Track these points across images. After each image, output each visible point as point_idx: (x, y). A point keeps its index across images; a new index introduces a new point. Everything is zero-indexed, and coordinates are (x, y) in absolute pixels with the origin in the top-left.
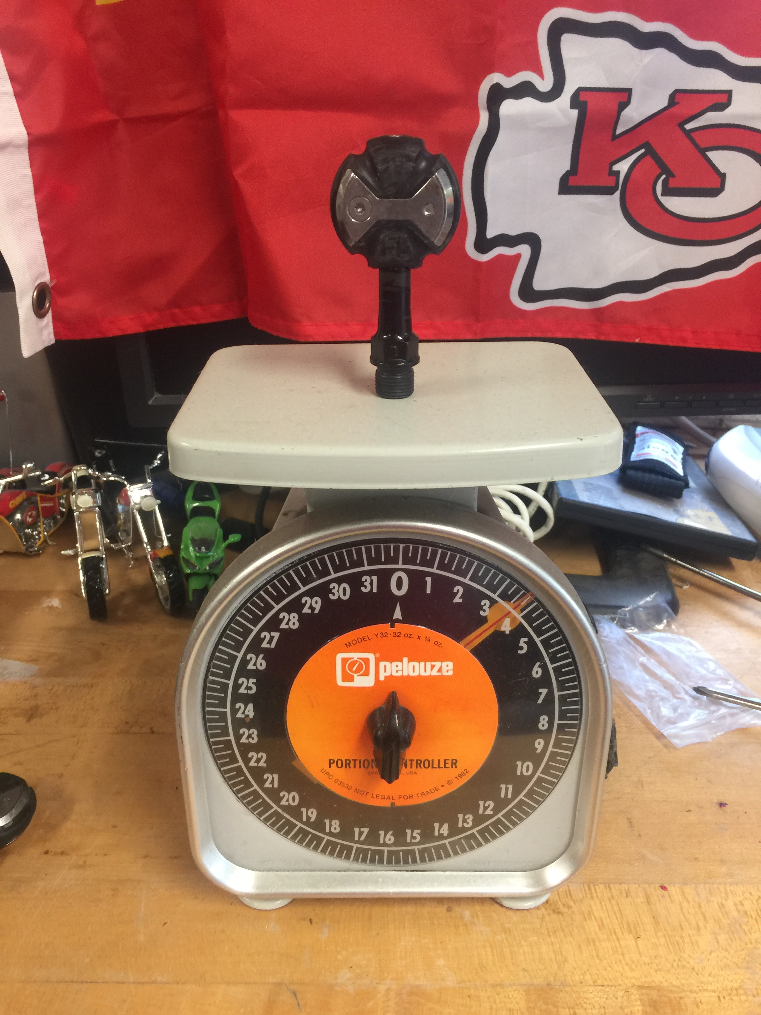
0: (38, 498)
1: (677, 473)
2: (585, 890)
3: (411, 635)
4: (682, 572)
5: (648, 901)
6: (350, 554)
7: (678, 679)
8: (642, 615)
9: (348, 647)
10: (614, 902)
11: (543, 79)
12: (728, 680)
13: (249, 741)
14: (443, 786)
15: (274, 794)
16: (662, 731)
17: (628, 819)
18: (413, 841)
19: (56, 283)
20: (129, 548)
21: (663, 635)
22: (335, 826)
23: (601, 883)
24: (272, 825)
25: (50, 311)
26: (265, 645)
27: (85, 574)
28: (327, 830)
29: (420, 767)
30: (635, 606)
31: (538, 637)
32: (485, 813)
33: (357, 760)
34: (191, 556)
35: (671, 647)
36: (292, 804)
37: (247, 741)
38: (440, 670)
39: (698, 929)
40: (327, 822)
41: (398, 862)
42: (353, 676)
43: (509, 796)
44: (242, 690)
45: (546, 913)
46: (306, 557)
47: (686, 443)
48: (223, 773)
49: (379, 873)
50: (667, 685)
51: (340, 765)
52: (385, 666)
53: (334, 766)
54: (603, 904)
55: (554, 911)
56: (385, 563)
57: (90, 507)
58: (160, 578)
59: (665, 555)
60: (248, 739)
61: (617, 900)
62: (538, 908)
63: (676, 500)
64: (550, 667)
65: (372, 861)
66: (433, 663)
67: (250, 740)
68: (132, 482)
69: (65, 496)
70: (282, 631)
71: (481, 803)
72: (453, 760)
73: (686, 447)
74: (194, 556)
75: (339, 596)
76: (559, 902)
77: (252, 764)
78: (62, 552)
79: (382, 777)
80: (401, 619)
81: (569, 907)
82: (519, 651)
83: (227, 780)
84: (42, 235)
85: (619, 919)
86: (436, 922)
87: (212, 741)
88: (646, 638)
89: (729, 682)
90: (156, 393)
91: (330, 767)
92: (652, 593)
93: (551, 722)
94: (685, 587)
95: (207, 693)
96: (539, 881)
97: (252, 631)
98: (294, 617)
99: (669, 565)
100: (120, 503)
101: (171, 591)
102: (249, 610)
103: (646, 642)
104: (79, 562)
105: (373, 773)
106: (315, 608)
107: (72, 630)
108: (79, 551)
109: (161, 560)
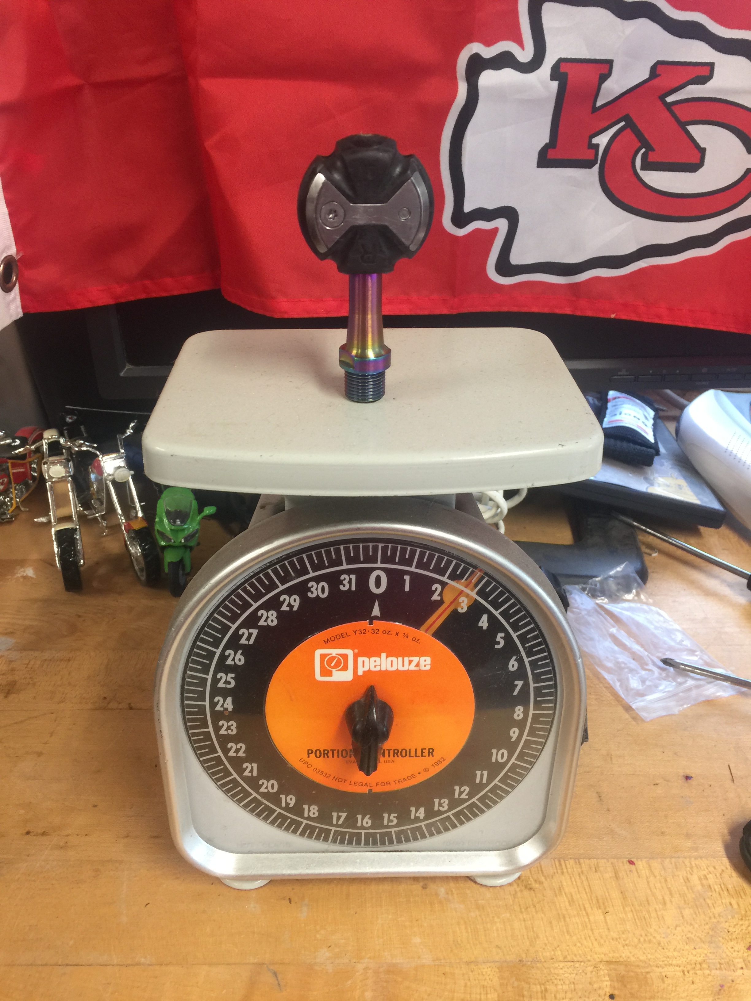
0: (10, 465)
1: (649, 441)
2: (556, 866)
3: (390, 631)
4: (650, 539)
5: (617, 877)
6: (328, 553)
7: (646, 650)
8: (612, 585)
9: (327, 643)
10: (583, 878)
11: (523, 49)
12: (695, 651)
13: (228, 733)
14: (419, 773)
15: (253, 782)
16: (631, 704)
17: (597, 792)
18: (390, 824)
19: (22, 256)
20: (103, 517)
21: (632, 605)
22: (314, 811)
23: (571, 858)
24: (252, 811)
25: (17, 285)
26: (243, 641)
27: (59, 546)
28: (306, 815)
29: (398, 756)
30: (606, 576)
31: (515, 632)
32: (461, 797)
33: (335, 750)
34: (166, 529)
35: (640, 618)
36: (271, 791)
37: (226, 733)
38: (418, 665)
39: (664, 903)
40: (306, 807)
41: (375, 843)
42: (332, 671)
43: (484, 781)
44: (221, 685)
45: (518, 889)
46: (284, 557)
47: (656, 406)
48: (202, 763)
49: (357, 854)
50: (635, 657)
51: (318, 755)
52: (363, 662)
53: (312, 756)
54: (573, 879)
55: (526, 887)
56: (364, 562)
57: (63, 477)
58: (134, 548)
59: (635, 523)
60: (227, 731)
61: (586, 876)
62: (510, 884)
63: (646, 468)
64: (526, 660)
65: (350, 843)
66: (411, 658)
67: (229, 731)
68: (105, 452)
69: (36, 461)
70: (261, 628)
71: (457, 788)
72: (429, 749)
73: (655, 410)
74: (169, 529)
75: (318, 595)
76: (531, 878)
77: (232, 754)
78: (35, 520)
79: (361, 769)
80: (379, 616)
81: (541, 883)
82: (496, 646)
83: (206, 769)
84: (7, 207)
85: (588, 895)
86: (412, 900)
87: (191, 733)
88: (614, 608)
89: (696, 653)
90: (127, 364)
91: (309, 757)
92: (623, 563)
93: (526, 713)
94: (655, 555)
95: (186, 687)
96: (511, 860)
97: (230, 628)
98: (272, 615)
99: (638, 532)
100: (93, 472)
101: (147, 563)
102: (227, 608)
103: (616, 613)
104: (53, 533)
105: (351, 763)
106: (294, 606)
107: (47, 601)
108: (53, 521)
109: (136, 532)
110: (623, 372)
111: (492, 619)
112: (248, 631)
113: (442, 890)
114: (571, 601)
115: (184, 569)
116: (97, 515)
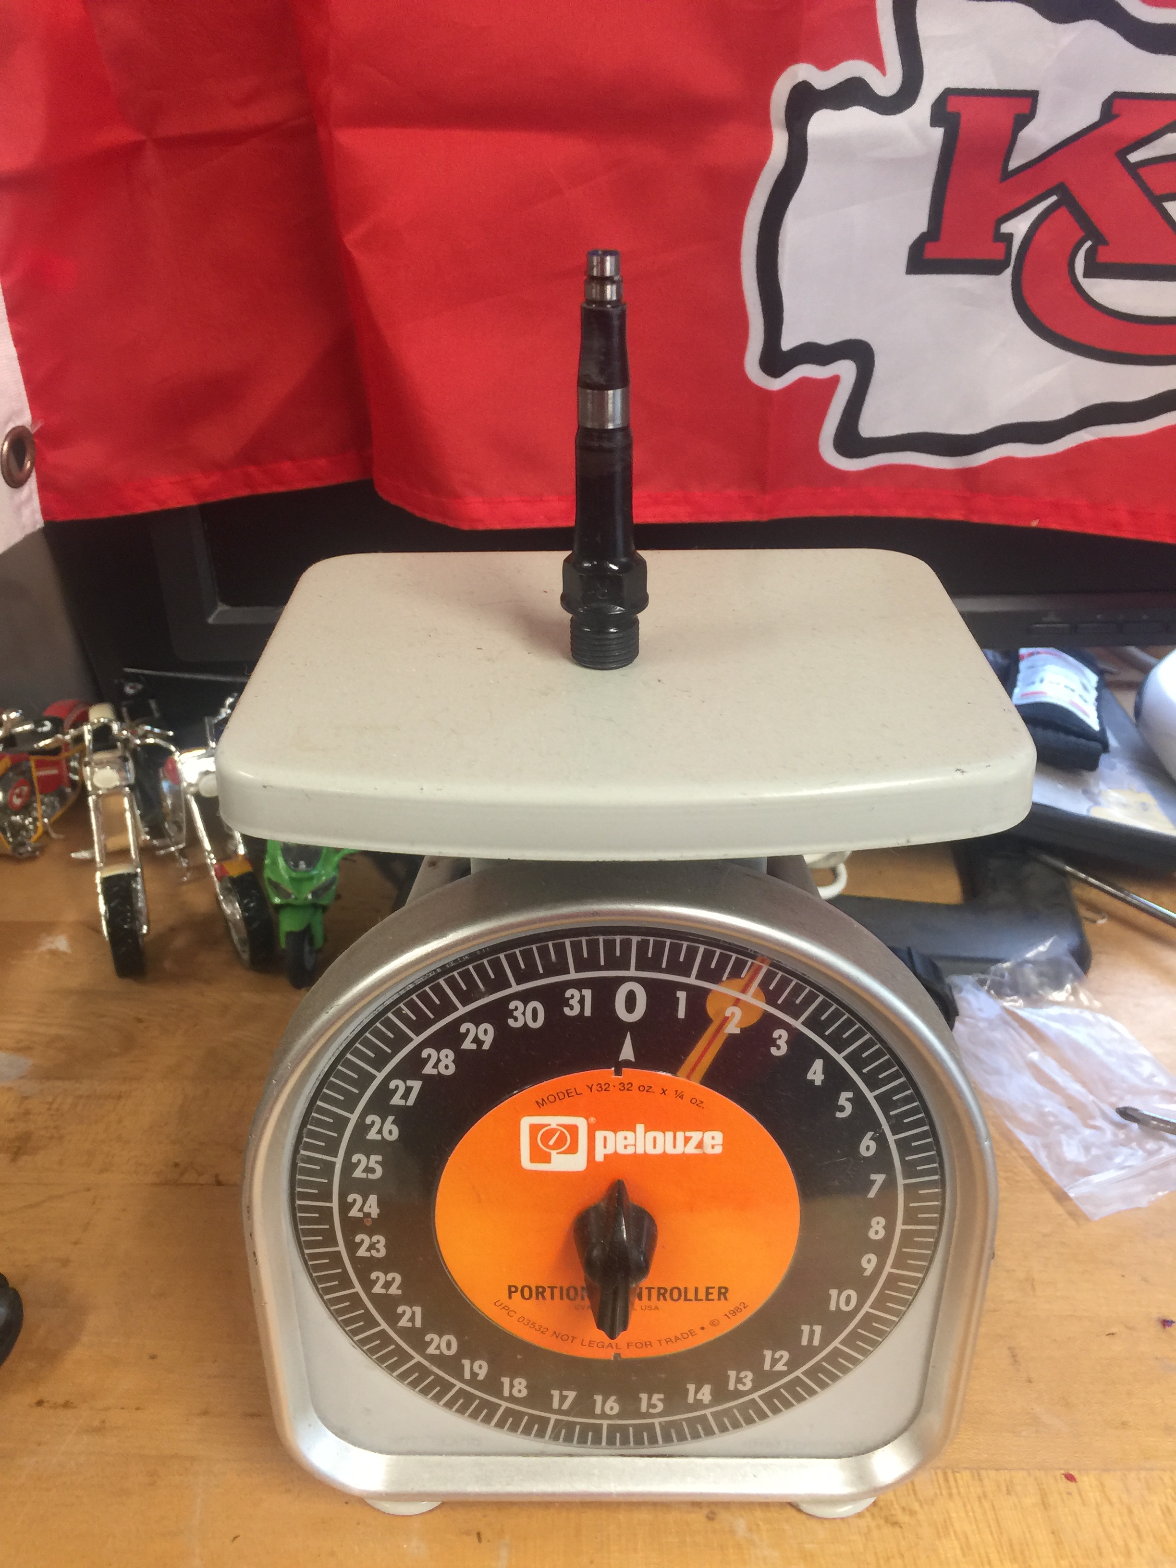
0: (32, 764)
1: (1089, 727)
2: (938, 1481)
3: (650, 1087)
4: (1093, 895)
5: (1045, 1505)
6: (544, 952)
7: (1091, 1092)
8: (1031, 976)
9: (542, 1106)
10: (987, 1505)
11: (884, 73)
13: (371, 1255)
14: (702, 1329)
15: (416, 1338)
16: (1066, 1189)
17: (1010, 1348)
18: (651, 1411)
19: (41, 428)
20: (182, 852)
21: (1065, 1011)
22: (520, 1387)
23: (966, 1468)
24: (413, 1385)
25: (34, 474)
26: (396, 1100)
27: (107, 902)
28: (506, 1393)
29: (665, 1299)
30: (1019, 960)
31: (871, 1090)
32: (774, 1369)
33: (556, 1287)
34: (281, 876)
35: (1080, 1034)
36: (446, 1352)
37: (368, 1254)
38: (700, 1145)
39: (1128, 1554)
40: (506, 1381)
41: (625, 1442)
43: (816, 1342)
44: (358, 1173)
45: (873, 1524)
46: (467, 957)
47: (1102, 666)
48: (328, 1304)
49: (593, 1459)
50: (1073, 1104)
51: (527, 1294)
52: (605, 1138)
53: (517, 1296)
54: (969, 1507)
55: (886, 1520)
56: (606, 968)
57: (116, 787)
58: (231, 907)
59: (1068, 868)
60: (370, 1251)
61: (992, 1501)
62: (860, 1515)
63: (1087, 775)
64: (891, 1138)
65: (582, 1441)
66: (688, 1134)
67: (374, 1252)
68: (184, 745)
69: (77, 757)
70: (427, 1079)
71: (768, 1354)
72: (720, 1288)
73: (1100, 672)
74: (287, 877)
75: (525, 1023)
76: (895, 1503)
77: (378, 1289)
78: (73, 855)
79: (600, 1326)
80: (633, 1060)
81: (912, 1513)
82: (837, 1113)
83: (336, 1314)
84: (16, 346)
85: (996, 1536)
86: (688, 1539)
87: (307, 1254)
88: (1035, 1016)
90: (220, 604)
91: (510, 1297)
92: (1047, 937)
93: (890, 1228)
94: (1101, 922)
95: (298, 1177)
96: (862, 1475)
97: (374, 1077)
98: (447, 1056)
99: (1073, 882)
100: (165, 777)
101: (250, 932)
102: (367, 1043)
103: (1037, 1024)
104: (98, 881)
105: (583, 1309)
106: (484, 1042)
107: (86, 994)
108: (98, 859)
109: (233, 881)
110: (1052, 617)
111: (831, 1067)
112: (405, 1083)
113: (741, 1524)
114: (961, 1005)
115: (311, 941)
116: (173, 849)
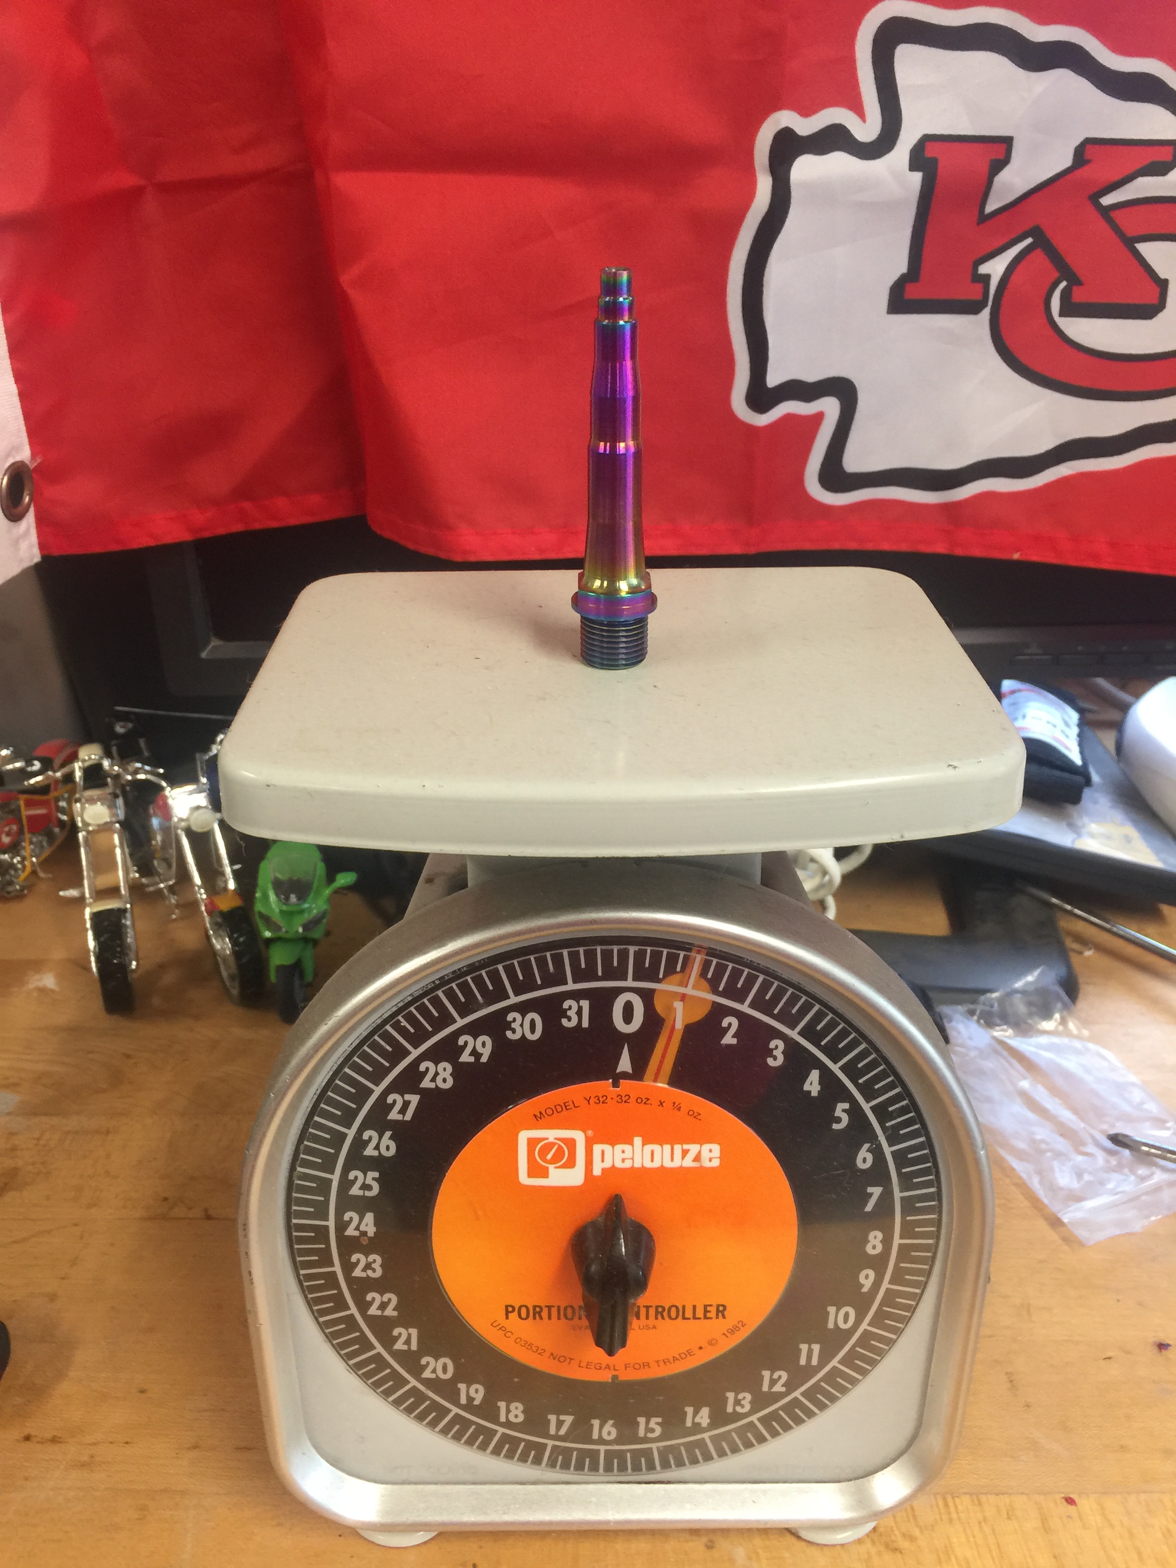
0: (22, 803)
1: (1072, 762)
2: (938, 1506)
3: (648, 1099)
4: (1080, 927)
5: (1046, 1527)
6: (542, 962)
7: (1082, 1119)
8: (1020, 1006)
9: (539, 1119)
10: (988, 1530)
11: (864, 120)
12: (1165, 1121)
13: (367, 1275)
14: (701, 1348)
15: (412, 1362)
16: (1059, 1215)
17: (1007, 1374)
18: (650, 1435)
19: (40, 463)
20: (171, 889)
21: (1056, 1040)
22: (517, 1412)
23: (965, 1493)
24: (409, 1411)
25: (32, 509)
26: (394, 1115)
27: (96, 937)
28: (503, 1419)
29: (663, 1318)
30: (1008, 990)
31: (868, 1101)
32: (773, 1390)
33: (553, 1306)
34: (271, 909)
35: (1070, 1063)
36: (442, 1376)
37: (364, 1275)
38: (697, 1158)
40: (502, 1405)
41: (622, 1468)
42: (547, 1168)
43: (815, 1362)
44: (355, 1191)
45: (873, 1551)
46: (465, 969)
47: (1081, 705)
48: (322, 1326)
49: (591, 1487)
50: (1065, 1131)
51: (524, 1315)
52: (603, 1152)
53: (514, 1316)
54: (970, 1533)
55: (887, 1546)
56: (604, 978)
57: (106, 823)
58: (221, 942)
59: (1054, 900)
60: (366, 1271)
61: (993, 1526)
62: (859, 1541)
63: (1071, 808)
64: (888, 1150)
65: (580, 1467)
66: (686, 1147)
67: (370, 1273)
68: (174, 782)
69: (66, 795)
70: (425, 1092)
71: (766, 1374)
72: (718, 1306)
73: (1080, 711)
74: (277, 910)
75: (523, 1034)
76: (895, 1529)
77: (373, 1311)
78: (61, 893)
79: (598, 1344)
80: (630, 1071)
81: (912, 1539)
82: (834, 1124)
83: (330, 1337)
84: (17, 382)
87: (304, 1275)
88: (1025, 1045)
89: (1168, 1125)
90: (213, 639)
91: (507, 1318)
92: (1037, 967)
93: (887, 1242)
94: (1088, 953)
95: (294, 1195)
96: (862, 1499)
97: (371, 1092)
98: (445, 1069)
99: (1059, 915)
100: (155, 815)
101: (240, 967)
102: (366, 1057)
103: (1027, 1054)
104: (87, 916)
105: (580, 1329)
106: (482, 1054)
107: (74, 1031)
108: (87, 895)
109: (223, 915)
110: (1034, 649)
111: (827, 1077)
112: (403, 1097)
113: (740, 1552)
114: (952, 1034)
115: (302, 975)
116: (162, 885)
